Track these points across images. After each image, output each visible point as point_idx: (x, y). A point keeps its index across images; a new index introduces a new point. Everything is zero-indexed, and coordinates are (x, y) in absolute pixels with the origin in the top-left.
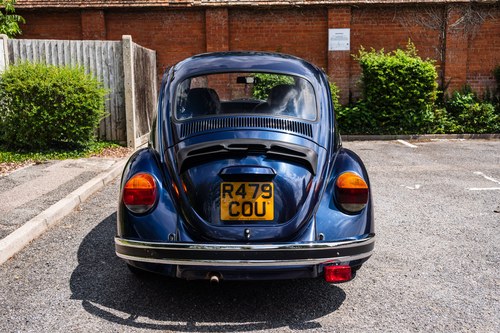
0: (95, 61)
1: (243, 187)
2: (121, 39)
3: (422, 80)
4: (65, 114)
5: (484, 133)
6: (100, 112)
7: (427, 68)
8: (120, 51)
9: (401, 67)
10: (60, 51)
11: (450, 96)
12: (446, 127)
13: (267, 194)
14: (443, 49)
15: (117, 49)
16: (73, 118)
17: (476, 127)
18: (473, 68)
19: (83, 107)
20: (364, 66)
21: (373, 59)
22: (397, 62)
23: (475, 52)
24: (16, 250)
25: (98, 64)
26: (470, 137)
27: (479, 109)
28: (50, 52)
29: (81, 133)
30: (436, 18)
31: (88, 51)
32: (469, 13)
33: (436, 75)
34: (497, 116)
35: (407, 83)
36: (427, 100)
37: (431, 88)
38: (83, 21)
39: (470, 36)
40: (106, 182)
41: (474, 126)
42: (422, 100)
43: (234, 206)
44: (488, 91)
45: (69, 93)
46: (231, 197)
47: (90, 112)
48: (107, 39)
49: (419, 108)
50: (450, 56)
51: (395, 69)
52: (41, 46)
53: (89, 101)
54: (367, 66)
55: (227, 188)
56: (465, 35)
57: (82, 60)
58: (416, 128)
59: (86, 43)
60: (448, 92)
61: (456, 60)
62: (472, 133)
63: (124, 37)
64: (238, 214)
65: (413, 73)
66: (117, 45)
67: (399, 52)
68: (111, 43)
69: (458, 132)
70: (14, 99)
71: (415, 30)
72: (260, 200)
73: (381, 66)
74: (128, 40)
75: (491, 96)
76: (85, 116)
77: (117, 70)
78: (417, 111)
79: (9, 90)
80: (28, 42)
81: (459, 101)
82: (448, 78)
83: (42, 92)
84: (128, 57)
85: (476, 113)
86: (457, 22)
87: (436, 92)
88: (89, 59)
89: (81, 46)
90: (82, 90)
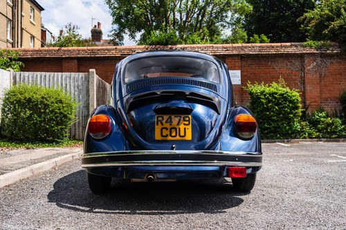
0: (70, 86)
1: (170, 118)
2: (88, 72)
3: (291, 102)
4: (48, 116)
5: (336, 138)
6: (72, 116)
7: (293, 94)
8: (87, 80)
9: (276, 93)
10: (47, 79)
11: (310, 114)
12: (309, 134)
13: (187, 123)
14: (304, 84)
15: (85, 78)
16: (54, 120)
17: (330, 134)
18: (324, 96)
19: (61, 113)
20: (251, 94)
21: (257, 88)
22: (273, 90)
23: (325, 85)
24: (10, 182)
25: (72, 88)
26: (326, 141)
27: (331, 121)
28: (41, 80)
29: (58, 130)
30: (297, 63)
31: (66, 79)
32: (319, 60)
33: (300, 99)
34: (343, 126)
35: (281, 104)
36: (295, 115)
37: (297, 108)
38: (63, 66)
39: (321, 75)
40: (74, 158)
41: (328, 133)
42: (292, 116)
43: (164, 130)
44: (336, 111)
45: (52, 103)
46: (162, 124)
47: (65, 116)
48: (79, 72)
49: (290, 121)
50: (308, 87)
51: (272, 94)
52: (35, 76)
53: (65, 109)
54: (253, 93)
55: (160, 119)
56: (318, 74)
57: (62, 85)
58: (289, 135)
59: (65, 74)
60: (309, 112)
61: (313, 91)
62: (327, 138)
63: (91, 70)
64: (167, 136)
65: (284, 97)
66: (85, 75)
67: (274, 84)
68: (82, 75)
69: (317, 137)
70: (15, 107)
71: (284, 71)
72: (182, 127)
73: (262, 93)
74: (93, 72)
75: (339, 114)
76: (62, 119)
77: (85, 92)
78: (289, 123)
79: (12, 101)
80: (27, 74)
81: (317, 117)
82: (308, 102)
83: (34, 102)
84: (93, 83)
85: (329, 125)
86: (312, 66)
87: (300, 110)
88: (66, 85)
89: (62, 76)
90: (61, 101)
